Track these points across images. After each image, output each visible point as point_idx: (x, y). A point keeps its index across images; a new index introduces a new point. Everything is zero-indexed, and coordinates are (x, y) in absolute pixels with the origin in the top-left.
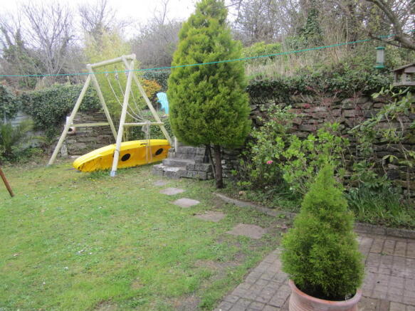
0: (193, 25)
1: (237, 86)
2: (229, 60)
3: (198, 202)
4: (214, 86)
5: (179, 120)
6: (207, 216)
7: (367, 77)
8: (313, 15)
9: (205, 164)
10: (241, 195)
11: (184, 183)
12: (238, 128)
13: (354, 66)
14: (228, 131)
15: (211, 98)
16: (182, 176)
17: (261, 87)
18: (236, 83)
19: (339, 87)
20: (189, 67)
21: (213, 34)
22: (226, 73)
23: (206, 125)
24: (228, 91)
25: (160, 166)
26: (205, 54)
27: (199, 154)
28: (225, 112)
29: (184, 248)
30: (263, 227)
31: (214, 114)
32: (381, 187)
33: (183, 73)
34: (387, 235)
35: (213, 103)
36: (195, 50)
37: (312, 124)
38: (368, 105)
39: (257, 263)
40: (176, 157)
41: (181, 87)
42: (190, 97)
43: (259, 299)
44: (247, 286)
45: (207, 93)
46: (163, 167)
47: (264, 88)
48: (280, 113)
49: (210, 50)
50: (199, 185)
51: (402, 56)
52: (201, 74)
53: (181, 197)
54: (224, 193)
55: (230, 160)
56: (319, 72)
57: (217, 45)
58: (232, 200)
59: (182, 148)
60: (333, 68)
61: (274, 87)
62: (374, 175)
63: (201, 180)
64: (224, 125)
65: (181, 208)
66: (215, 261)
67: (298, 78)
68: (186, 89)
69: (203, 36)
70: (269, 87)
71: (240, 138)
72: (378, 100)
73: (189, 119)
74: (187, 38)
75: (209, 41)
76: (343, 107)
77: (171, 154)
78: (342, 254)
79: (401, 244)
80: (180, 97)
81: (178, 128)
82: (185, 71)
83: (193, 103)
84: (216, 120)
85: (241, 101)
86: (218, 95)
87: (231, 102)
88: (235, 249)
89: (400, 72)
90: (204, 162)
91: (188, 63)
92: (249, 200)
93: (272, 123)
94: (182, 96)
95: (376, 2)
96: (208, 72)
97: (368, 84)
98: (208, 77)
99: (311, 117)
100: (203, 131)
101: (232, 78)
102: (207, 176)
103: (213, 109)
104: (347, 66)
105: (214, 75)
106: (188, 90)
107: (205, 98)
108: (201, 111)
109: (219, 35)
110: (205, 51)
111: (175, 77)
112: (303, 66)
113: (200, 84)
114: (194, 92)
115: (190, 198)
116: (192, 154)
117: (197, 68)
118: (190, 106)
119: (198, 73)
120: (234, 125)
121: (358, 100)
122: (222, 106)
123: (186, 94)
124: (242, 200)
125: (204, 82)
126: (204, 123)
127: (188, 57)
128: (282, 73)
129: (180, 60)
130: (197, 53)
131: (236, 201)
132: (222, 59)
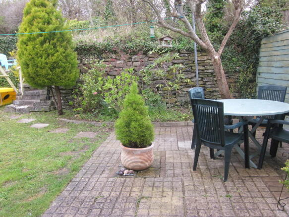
0: (35, 5)
1: (69, 47)
2: (63, 31)
3: (47, 125)
4: (54, 47)
5: (30, 70)
6: (57, 131)
7: (144, 43)
8: (109, 4)
9: (48, 101)
10: (77, 117)
11: (33, 115)
12: (72, 74)
13: (137, 37)
14: (65, 76)
15: (53, 55)
16: (31, 111)
17: (83, 48)
18: (68, 45)
19: (130, 48)
20: (35, 34)
21: (50, 12)
22: (61, 39)
23: (51, 73)
24: (64, 50)
25: (12, 105)
26: (46, 26)
27: (42, 95)
28: (63, 64)
29: (49, 149)
30: (95, 132)
31: (55, 65)
32: (157, 100)
33: (30, 38)
34: (161, 126)
35: (54, 58)
36: (38, 23)
37: (116, 71)
38: (146, 59)
39: (97, 148)
40: (23, 99)
41: (30, 47)
42: (37, 54)
43: (103, 162)
44: (95, 158)
45: (50, 51)
46: (14, 106)
47: (85, 50)
48: (98, 64)
49: (49, 23)
50: (45, 115)
51: (161, 32)
52: (44, 38)
53: (35, 123)
54: (64, 118)
55: (65, 97)
56: (118, 40)
57: (54, 20)
58: (71, 121)
59: (27, 92)
60: (126, 38)
61: (91, 48)
62: (153, 94)
63: (46, 112)
64: (63, 72)
65: (38, 129)
66: (71, 151)
67: (106, 43)
68: (34, 49)
69: (43, 14)
70: (88, 49)
71: (73, 81)
72: (151, 56)
73: (38, 69)
74: (31, 14)
75: (48, 17)
76: (133, 60)
77: (19, 97)
78: (145, 125)
79: (168, 129)
80: (30, 55)
81: (29, 76)
82: (32, 37)
83: (40, 58)
84: (57, 69)
85: (72, 57)
86: (58, 53)
87: (66, 57)
88: (82, 144)
89: (161, 40)
90: (47, 99)
91: (34, 32)
92: (83, 119)
93: (93, 70)
94: (31, 53)
95: (146, 2)
96: (49, 38)
97: (145, 47)
98: (49, 41)
99: (115, 67)
100: (49, 77)
101: (66, 42)
102: (50, 109)
103: (55, 62)
104: (133, 37)
105: (53, 40)
106: (36, 50)
107: (48, 55)
108: (47, 63)
109: (55, 14)
110: (46, 24)
111: (25, 41)
112: (107, 36)
113: (44, 46)
114: (40, 51)
115: (42, 123)
116: (35, 95)
117: (41, 35)
118: (38, 60)
119: (42, 38)
120: (69, 72)
121: (141, 56)
122: (61, 60)
123: (34, 52)
124: (78, 120)
125: (47, 44)
126: (49, 71)
127: (33, 27)
128: (95, 40)
129: (28, 29)
130: (40, 25)
131: (74, 121)
132: (58, 30)
